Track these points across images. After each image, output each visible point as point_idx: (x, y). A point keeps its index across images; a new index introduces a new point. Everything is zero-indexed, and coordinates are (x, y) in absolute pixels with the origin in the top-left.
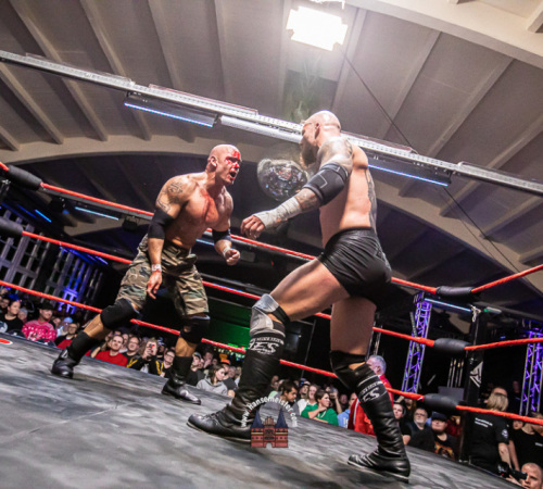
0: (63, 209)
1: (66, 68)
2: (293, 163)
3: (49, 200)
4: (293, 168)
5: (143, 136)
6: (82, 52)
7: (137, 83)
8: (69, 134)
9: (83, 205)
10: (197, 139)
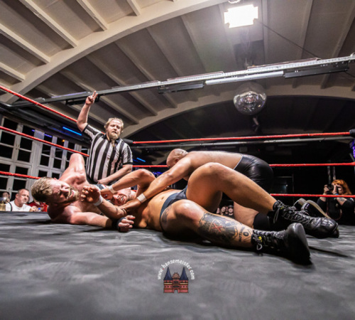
1: (129, 87)
2: (252, 92)
4: (253, 95)
5: (173, 107)
7: (162, 81)
8: (141, 118)
10: (199, 99)
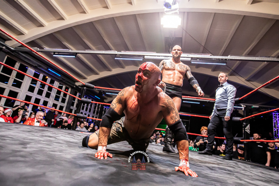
0: (103, 94)
1: (97, 51)
3: (98, 92)
5: (123, 67)
6: (101, 46)
7: (118, 51)
9: (108, 92)
